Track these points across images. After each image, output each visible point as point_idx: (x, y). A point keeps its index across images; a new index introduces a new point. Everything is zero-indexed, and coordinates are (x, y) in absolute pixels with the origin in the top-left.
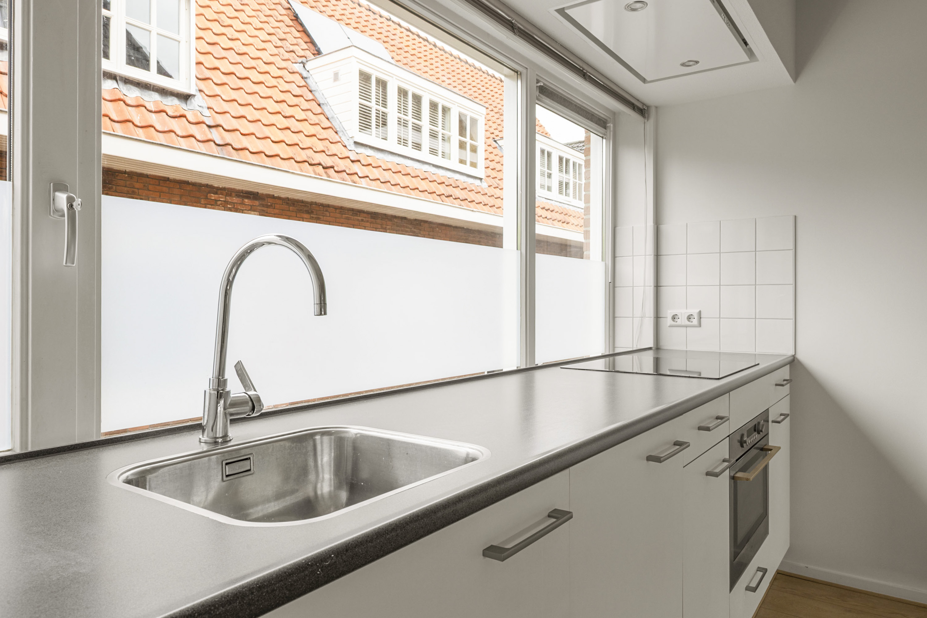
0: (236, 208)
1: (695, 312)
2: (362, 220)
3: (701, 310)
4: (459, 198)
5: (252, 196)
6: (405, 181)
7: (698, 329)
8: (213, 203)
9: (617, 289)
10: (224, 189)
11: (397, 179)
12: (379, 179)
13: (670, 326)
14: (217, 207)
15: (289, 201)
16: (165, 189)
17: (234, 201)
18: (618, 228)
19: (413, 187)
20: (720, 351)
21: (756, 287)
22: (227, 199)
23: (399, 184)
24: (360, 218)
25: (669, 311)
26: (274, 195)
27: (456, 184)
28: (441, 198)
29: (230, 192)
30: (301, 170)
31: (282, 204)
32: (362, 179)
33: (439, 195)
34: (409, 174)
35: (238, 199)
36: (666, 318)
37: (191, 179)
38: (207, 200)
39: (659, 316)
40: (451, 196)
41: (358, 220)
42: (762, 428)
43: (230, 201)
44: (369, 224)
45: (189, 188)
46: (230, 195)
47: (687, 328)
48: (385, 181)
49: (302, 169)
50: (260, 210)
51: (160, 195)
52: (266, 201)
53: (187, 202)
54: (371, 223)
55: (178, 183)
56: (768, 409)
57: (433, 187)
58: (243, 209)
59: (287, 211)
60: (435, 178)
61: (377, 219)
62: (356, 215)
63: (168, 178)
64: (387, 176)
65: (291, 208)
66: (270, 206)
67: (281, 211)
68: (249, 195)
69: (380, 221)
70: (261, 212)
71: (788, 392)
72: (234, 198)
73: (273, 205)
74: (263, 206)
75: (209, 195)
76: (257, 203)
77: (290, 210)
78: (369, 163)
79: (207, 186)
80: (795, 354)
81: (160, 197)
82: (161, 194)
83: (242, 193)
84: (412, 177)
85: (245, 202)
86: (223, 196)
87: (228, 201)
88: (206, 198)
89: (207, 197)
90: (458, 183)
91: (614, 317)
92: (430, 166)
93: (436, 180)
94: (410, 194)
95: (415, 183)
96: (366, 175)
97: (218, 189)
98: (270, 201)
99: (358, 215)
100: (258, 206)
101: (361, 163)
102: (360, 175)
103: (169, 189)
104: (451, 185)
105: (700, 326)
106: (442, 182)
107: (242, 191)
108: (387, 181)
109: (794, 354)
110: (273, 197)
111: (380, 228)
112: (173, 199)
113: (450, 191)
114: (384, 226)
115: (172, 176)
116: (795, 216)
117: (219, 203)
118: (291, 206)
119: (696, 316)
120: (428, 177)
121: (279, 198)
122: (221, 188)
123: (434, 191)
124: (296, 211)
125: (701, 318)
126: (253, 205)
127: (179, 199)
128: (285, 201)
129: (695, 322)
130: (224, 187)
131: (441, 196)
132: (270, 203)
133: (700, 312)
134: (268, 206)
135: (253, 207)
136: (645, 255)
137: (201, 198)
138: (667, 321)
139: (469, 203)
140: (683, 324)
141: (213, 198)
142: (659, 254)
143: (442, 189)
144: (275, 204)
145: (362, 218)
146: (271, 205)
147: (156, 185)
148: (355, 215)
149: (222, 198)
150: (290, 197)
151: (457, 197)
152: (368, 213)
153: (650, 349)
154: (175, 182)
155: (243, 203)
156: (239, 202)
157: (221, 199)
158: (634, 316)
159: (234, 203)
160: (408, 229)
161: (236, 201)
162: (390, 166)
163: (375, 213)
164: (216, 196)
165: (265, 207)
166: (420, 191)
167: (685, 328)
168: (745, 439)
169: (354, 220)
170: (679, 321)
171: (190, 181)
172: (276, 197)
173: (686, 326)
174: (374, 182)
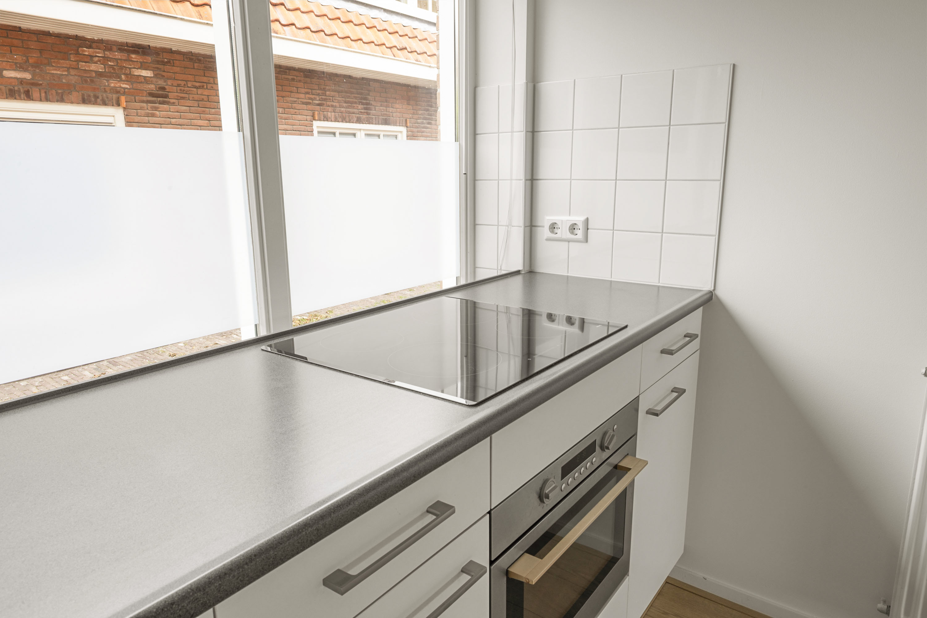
0: (121, 66)
1: (579, 219)
2: (293, 80)
3: (589, 218)
4: (416, 51)
5: (140, 50)
6: (347, 30)
7: (584, 245)
8: (86, 60)
9: (478, 183)
10: (101, 41)
11: (334, 27)
12: (308, 28)
13: (547, 240)
14: (93, 64)
15: (192, 55)
16: (16, 42)
17: (117, 57)
18: (479, 89)
19: (356, 38)
20: (610, 279)
21: (666, 182)
22: (107, 54)
23: (336, 34)
24: (290, 77)
25: (548, 218)
26: (171, 49)
27: (413, 34)
28: (392, 51)
29: (109, 46)
30: (201, 16)
31: (184, 61)
32: (285, 28)
33: (390, 48)
34: (351, 22)
35: (122, 54)
36: (543, 227)
37: (52, 29)
38: (78, 55)
39: (533, 224)
40: (406, 48)
41: (287, 79)
42: (610, 443)
43: (111, 56)
44: (303, 84)
45: (50, 40)
46: (110, 50)
47: (570, 243)
48: (317, 30)
49: (202, 14)
50: (154, 68)
51: (11, 50)
52: (161, 57)
53: (51, 59)
54: (304, 83)
55: (34, 33)
56: (638, 396)
57: (382, 37)
58: (130, 66)
59: (192, 68)
60: (385, 26)
61: (313, 78)
62: (285, 73)
63: (20, 28)
64: (321, 23)
65: (196, 65)
66: (167, 62)
67: (183, 69)
68: (136, 49)
69: (317, 80)
70: (156, 71)
71: (698, 348)
72: (116, 53)
73: (172, 61)
74: (158, 62)
75: (80, 49)
76: (149, 59)
77: (196, 67)
78: (297, 7)
79: (76, 37)
80: (714, 290)
81: (11, 52)
82: (13, 48)
83: (127, 46)
84: (356, 25)
85: (132, 58)
86: (100, 50)
87: (108, 57)
88: (77, 53)
89: (78, 51)
90: (416, 33)
91: (475, 225)
92: (380, 11)
93: (387, 28)
94: (351, 47)
95: (359, 32)
96: (290, 22)
97: (92, 41)
98: (166, 57)
99: (288, 74)
100: (150, 63)
101: (285, 7)
102: (283, 22)
103: (22, 42)
104: (407, 35)
105: (587, 241)
106: (395, 31)
107: (127, 44)
108: (319, 29)
109: (712, 289)
110: (170, 51)
111: (318, 89)
112: (30, 55)
113: (404, 42)
114: (322, 87)
115: (25, 25)
116: (734, 65)
117: (96, 59)
118: (197, 63)
119: (581, 226)
120: (376, 25)
121: (178, 53)
122: (97, 40)
123: (382, 42)
124: (204, 69)
125: (588, 229)
126: (144, 62)
127: (39, 55)
128: (188, 56)
129: (580, 234)
130: (101, 39)
131: (392, 49)
132: (166, 59)
133: (587, 219)
134: (164, 63)
135: (143, 64)
136: (512, 132)
137: (71, 54)
138: (543, 233)
139: (429, 57)
140: (564, 237)
141: (87, 53)
142: (536, 130)
143: (393, 40)
144: (173, 60)
145: (292, 77)
146: (169, 62)
147: (4, 37)
148: (283, 73)
149: (99, 53)
150: (193, 51)
151: (413, 50)
152: (300, 70)
153: (518, 273)
154: (30, 33)
155: (129, 60)
156: (124, 58)
157: (98, 55)
158: (499, 224)
159: (117, 60)
160: (354, 90)
161: (120, 57)
162: (325, 11)
163: (309, 70)
164: (90, 50)
165: (161, 65)
166: (364, 43)
167: (567, 243)
168: (547, 492)
169: (282, 80)
170: (559, 231)
171: (51, 32)
172: (174, 51)
173: (569, 241)
174: (302, 32)
